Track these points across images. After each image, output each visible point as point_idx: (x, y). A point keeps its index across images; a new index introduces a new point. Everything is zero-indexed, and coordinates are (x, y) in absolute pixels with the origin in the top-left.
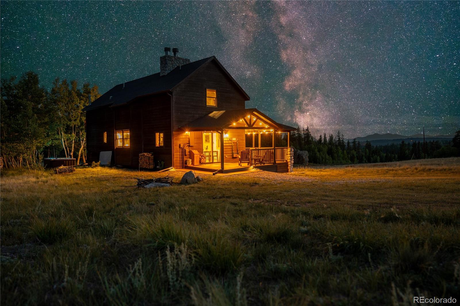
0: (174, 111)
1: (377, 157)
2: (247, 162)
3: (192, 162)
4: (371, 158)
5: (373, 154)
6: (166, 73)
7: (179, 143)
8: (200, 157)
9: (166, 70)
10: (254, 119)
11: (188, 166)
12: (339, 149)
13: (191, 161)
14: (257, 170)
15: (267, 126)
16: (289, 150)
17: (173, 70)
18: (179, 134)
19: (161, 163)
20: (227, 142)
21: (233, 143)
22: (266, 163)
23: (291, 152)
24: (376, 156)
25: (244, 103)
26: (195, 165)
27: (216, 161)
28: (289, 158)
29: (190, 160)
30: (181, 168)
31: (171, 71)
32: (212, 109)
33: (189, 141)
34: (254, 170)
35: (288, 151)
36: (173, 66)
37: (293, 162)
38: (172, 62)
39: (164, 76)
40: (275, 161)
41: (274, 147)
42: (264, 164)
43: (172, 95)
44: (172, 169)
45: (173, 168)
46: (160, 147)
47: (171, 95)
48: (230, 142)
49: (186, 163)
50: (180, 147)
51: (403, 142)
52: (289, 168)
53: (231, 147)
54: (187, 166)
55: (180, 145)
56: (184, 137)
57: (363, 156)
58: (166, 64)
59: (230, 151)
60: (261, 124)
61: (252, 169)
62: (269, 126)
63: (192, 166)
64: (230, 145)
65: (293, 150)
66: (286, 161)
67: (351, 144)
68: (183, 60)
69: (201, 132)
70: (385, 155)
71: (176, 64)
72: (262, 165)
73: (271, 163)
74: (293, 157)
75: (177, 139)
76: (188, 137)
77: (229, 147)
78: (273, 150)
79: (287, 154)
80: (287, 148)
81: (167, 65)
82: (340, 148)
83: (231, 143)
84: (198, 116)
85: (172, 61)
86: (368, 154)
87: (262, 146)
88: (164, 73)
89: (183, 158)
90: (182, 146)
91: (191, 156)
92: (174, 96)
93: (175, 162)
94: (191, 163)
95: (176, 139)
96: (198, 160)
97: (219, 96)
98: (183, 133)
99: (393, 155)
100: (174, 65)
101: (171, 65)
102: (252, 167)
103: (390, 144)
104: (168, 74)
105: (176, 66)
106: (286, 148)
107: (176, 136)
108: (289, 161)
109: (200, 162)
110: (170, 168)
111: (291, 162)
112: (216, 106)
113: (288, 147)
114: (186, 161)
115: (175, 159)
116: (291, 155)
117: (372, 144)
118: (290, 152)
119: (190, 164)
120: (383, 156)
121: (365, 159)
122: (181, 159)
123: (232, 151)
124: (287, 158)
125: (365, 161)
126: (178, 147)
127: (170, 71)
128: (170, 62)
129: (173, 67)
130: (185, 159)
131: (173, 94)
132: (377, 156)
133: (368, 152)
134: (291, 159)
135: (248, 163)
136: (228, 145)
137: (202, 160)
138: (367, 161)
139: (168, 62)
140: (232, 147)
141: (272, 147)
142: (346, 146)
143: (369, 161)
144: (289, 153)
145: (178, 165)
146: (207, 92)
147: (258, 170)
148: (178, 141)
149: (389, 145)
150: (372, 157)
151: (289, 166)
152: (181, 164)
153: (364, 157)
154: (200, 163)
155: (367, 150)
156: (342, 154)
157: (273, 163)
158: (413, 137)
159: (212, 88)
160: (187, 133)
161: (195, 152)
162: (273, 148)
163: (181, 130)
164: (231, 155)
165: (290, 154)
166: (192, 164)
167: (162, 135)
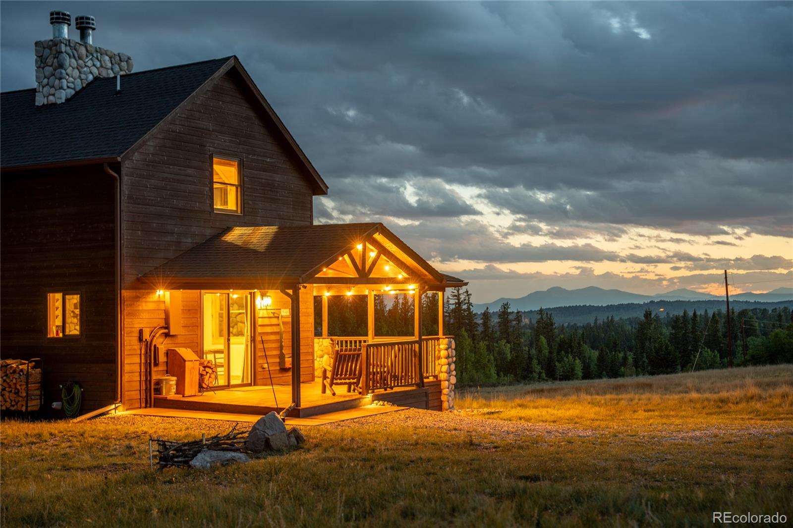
0: (124, 226)
1: (575, 360)
2: (345, 383)
3: (177, 384)
4: (557, 363)
5: (563, 352)
6: (62, 96)
7: (138, 324)
8: (202, 368)
9: (61, 88)
10: (373, 254)
11: (169, 397)
12: (463, 336)
13: (174, 383)
14: (384, 405)
15: (401, 275)
16: (443, 343)
17: (83, 88)
18: (137, 298)
19: (69, 391)
20: (267, 321)
21: (284, 323)
22: (398, 386)
23: (450, 350)
24: (570, 357)
25: (311, 202)
26: (187, 394)
27: (239, 382)
28: (445, 368)
29: (173, 380)
30: (143, 405)
31: (77, 93)
32: (229, 221)
33: (167, 320)
34: (376, 406)
35: (442, 347)
36: (83, 76)
37: (453, 380)
38: (80, 62)
39: (51, 107)
40: (422, 378)
41: (420, 336)
42: (392, 388)
43: (119, 173)
44: (118, 411)
45: (121, 408)
46: (68, 339)
47: (116, 175)
48: (275, 321)
49: (158, 391)
50: (140, 339)
51: (648, 315)
52: (443, 398)
53: (278, 337)
54: (165, 399)
55: (141, 332)
56: (151, 306)
57: (530, 358)
58: (61, 66)
59: (275, 349)
60: (388, 268)
61: (370, 404)
62: (406, 275)
63: (179, 397)
64: (276, 329)
65: (453, 346)
66: (436, 377)
67: (495, 320)
68: (110, 58)
69: (199, 291)
70: (595, 354)
71: (92, 70)
72: (389, 391)
73: (412, 385)
74: (453, 366)
75: (133, 314)
76: (162, 307)
77: (273, 337)
78: (417, 346)
79: (439, 358)
80: (438, 339)
81: (63, 71)
82: (466, 334)
83: (278, 325)
84: (189, 240)
85: (80, 58)
86: (546, 352)
87: (378, 333)
88: (54, 95)
89: (148, 373)
90: (146, 336)
91: (176, 365)
92: (125, 179)
93: (126, 386)
94: (174, 390)
95: (129, 314)
96: (196, 378)
97: (246, 179)
98: (148, 294)
99: (621, 355)
100: (85, 73)
101: (76, 72)
102: (369, 397)
103: (602, 318)
104: (67, 100)
105: (91, 77)
106: (435, 339)
107: (131, 305)
108: (443, 376)
109: (200, 386)
110: (113, 406)
111: (448, 381)
112: (237, 211)
113: (441, 335)
114: (159, 383)
115: (126, 377)
116: (450, 360)
117: (558, 321)
118: (447, 349)
119: (170, 392)
120: (590, 358)
121: (538, 368)
122: (143, 378)
123: (281, 348)
124: (438, 368)
125: (540, 373)
126: (135, 340)
127: (73, 92)
128: (73, 60)
129: (81, 80)
130: (155, 377)
131: (124, 171)
132: (574, 357)
133: (546, 346)
134: (449, 372)
135: (350, 384)
136: (268, 330)
137: (207, 377)
138: (544, 375)
139: (67, 60)
140: (281, 338)
141: (414, 335)
142: (481, 329)
143: (551, 374)
144: (443, 353)
145: (135, 395)
146: (217, 168)
147: (388, 407)
148: (136, 321)
149: (600, 322)
150: (559, 362)
151: (445, 391)
152: (143, 392)
153: (535, 362)
154: (201, 388)
155: (543, 340)
156: (471, 351)
157: (417, 385)
158: (666, 299)
159: (227, 155)
160: (162, 294)
161: (186, 353)
162: (415, 338)
163: (144, 284)
164: (278, 360)
165: (448, 357)
166: (177, 393)
167: (74, 300)
